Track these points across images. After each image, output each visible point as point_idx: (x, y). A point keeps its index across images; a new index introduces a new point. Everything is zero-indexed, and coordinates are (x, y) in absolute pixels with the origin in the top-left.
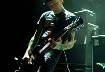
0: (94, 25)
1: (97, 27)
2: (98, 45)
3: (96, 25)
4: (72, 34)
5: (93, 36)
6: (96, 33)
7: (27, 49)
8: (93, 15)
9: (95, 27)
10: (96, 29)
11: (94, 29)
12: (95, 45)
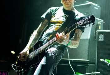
0: (99, 19)
1: (102, 21)
2: (103, 40)
3: (101, 19)
4: (79, 33)
5: (97, 31)
6: (101, 27)
7: (27, 43)
8: (97, 9)
9: (100, 21)
10: (100, 23)
11: (99, 23)
12: (99, 40)
